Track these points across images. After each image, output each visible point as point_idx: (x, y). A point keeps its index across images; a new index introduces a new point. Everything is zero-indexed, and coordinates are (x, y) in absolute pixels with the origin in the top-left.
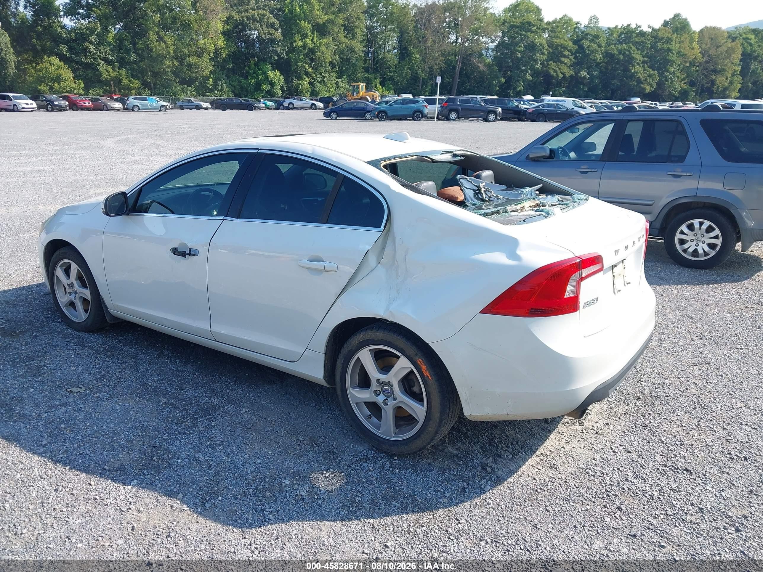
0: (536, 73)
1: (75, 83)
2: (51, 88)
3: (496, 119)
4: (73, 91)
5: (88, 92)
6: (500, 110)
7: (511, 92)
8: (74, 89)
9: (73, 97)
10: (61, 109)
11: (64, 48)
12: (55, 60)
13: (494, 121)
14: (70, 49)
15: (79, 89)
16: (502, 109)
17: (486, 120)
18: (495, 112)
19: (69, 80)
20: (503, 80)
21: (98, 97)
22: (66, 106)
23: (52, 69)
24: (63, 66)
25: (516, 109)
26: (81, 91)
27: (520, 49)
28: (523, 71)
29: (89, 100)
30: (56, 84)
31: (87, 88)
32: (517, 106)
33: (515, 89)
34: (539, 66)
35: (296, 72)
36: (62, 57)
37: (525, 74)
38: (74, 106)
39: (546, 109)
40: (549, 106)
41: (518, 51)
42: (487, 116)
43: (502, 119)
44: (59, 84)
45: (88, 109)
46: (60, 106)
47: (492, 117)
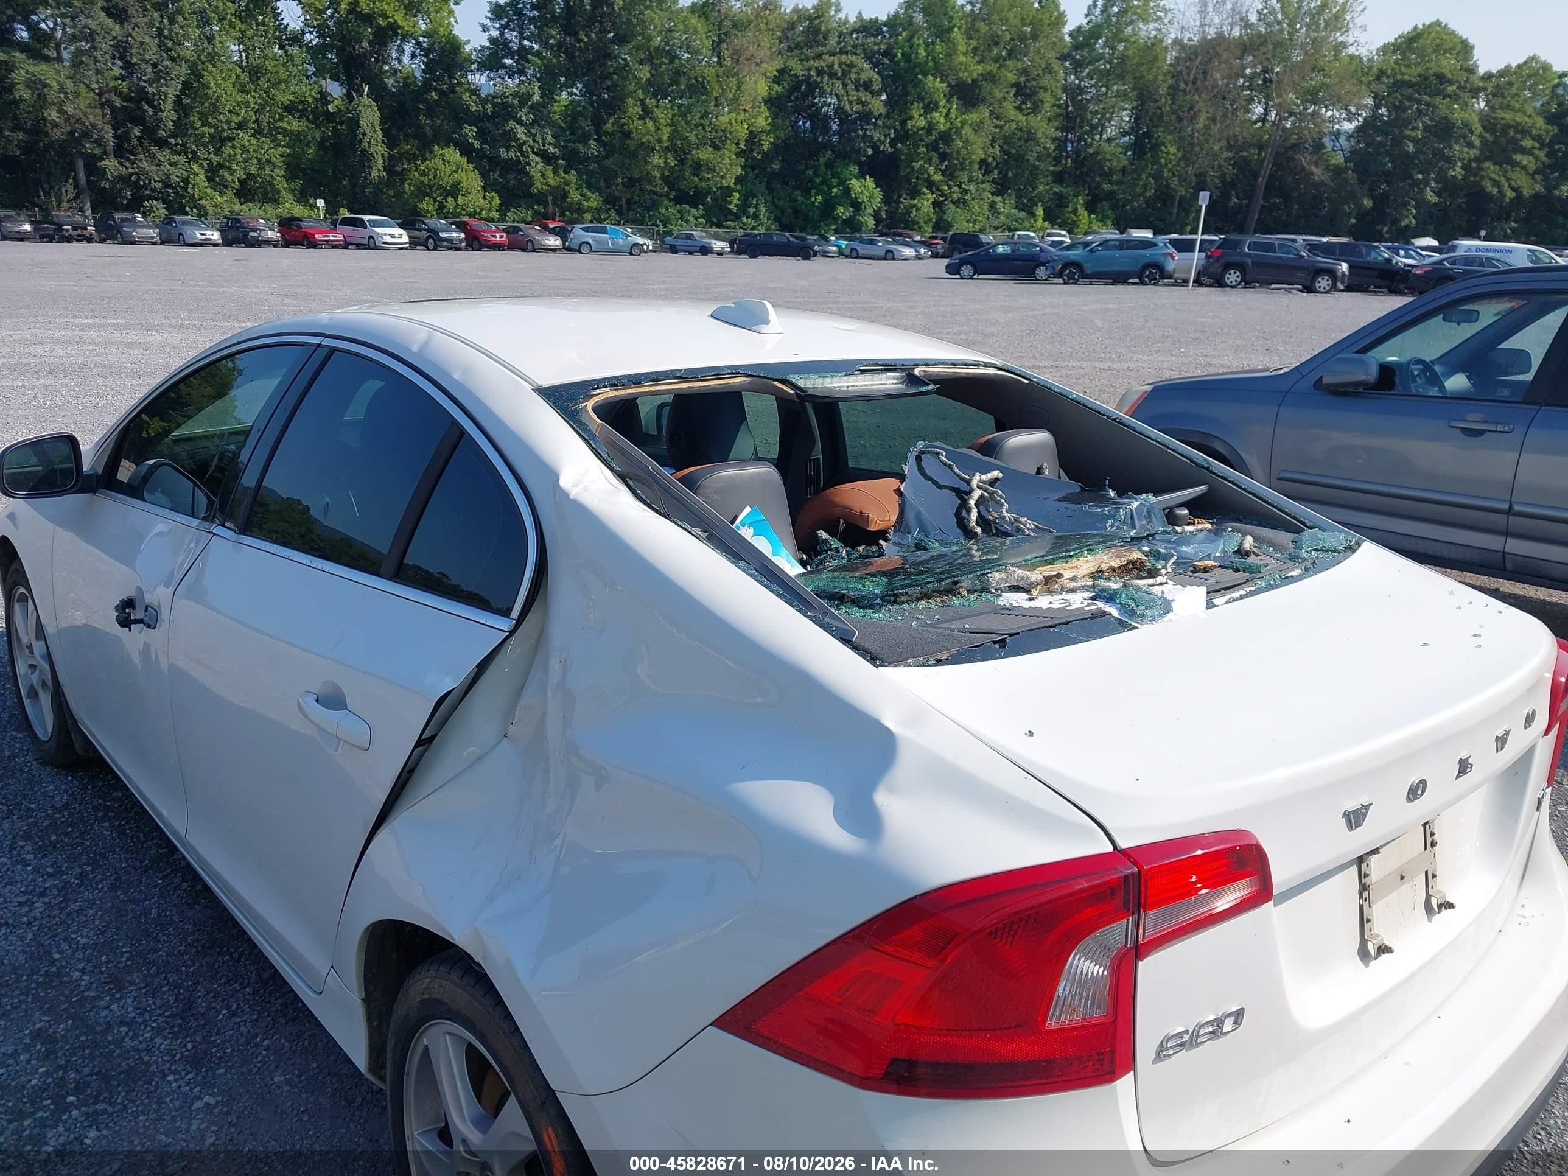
0: (1448, 187)
1: (484, 197)
2: (441, 207)
3: (1334, 288)
4: (480, 213)
5: (506, 215)
6: (1344, 267)
7: (1385, 229)
8: (482, 210)
9: (474, 223)
10: (452, 246)
11: (470, 131)
12: (453, 155)
13: (1327, 292)
14: (481, 134)
15: (490, 210)
16: (1350, 267)
17: (1309, 289)
18: (1332, 273)
19: (474, 192)
20: (1367, 203)
21: (522, 226)
22: (461, 241)
23: (445, 170)
24: (465, 166)
25: (1388, 267)
26: (495, 215)
27: (1413, 134)
28: (1416, 183)
29: (504, 230)
30: (450, 199)
31: (503, 209)
32: (1389, 261)
33: (1395, 222)
34: (1457, 172)
35: (909, 181)
36: (466, 150)
37: (1422, 191)
38: (475, 242)
39: (1459, 269)
40: (1468, 261)
41: (1409, 138)
42: (1313, 282)
43: (1349, 289)
44: (456, 198)
45: (498, 247)
46: (450, 240)
47: (1323, 283)
